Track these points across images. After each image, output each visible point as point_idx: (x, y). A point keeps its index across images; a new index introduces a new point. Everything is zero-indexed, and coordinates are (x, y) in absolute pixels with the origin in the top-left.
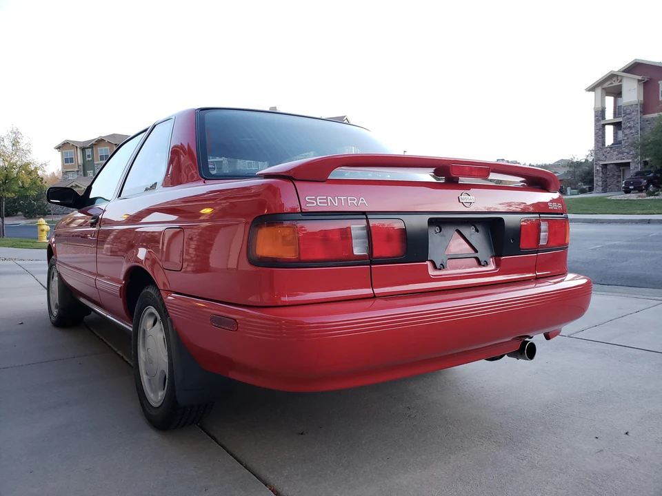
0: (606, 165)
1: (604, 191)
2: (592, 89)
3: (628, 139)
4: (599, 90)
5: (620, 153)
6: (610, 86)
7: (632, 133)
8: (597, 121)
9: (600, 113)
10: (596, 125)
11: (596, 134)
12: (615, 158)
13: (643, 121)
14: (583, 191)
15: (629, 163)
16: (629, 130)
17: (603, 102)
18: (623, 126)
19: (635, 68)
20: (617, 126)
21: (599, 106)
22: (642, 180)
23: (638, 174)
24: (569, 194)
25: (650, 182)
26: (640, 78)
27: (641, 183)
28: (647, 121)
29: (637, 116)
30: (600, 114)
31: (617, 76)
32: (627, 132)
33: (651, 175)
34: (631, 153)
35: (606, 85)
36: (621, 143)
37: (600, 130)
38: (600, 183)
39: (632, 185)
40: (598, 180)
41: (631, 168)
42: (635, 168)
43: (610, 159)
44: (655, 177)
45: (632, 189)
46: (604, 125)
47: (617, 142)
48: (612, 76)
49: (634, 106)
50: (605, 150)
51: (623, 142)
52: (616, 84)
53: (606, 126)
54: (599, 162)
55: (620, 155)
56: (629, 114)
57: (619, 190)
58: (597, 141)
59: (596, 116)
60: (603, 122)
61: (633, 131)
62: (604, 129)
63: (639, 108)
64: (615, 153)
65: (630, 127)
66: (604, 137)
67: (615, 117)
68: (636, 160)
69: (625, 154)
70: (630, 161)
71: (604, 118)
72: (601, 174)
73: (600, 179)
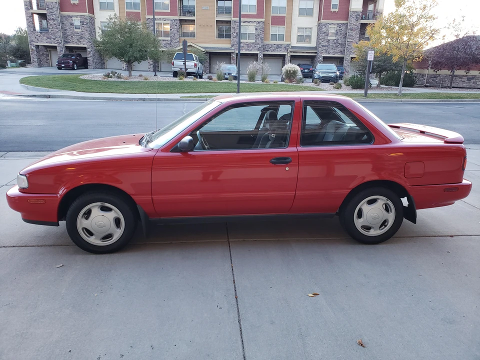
0: (38, 46)
1: (40, 66)
3: (53, 28)
5: (48, 38)
7: (55, 24)
8: (27, 9)
9: (28, 3)
10: (27, 13)
11: (27, 20)
12: (45, 42)
13: (61, 16)
14: (22, 65)
15: (56, 46)
16: (52, 21)
18: (48, 17)
20: (43, 16)
22: (69, 60)
23: (64, 56)
24: (9, 66)
25: (74, 62)
27: (69, 62)
28: (64, 17)
29: (56, 11)
30: (29, 5)
32: (51, 22)
33: (73, 57)
34: (57, 39)
36: (48, 31)
37: (30, 17)
38: (36, 60)
39: (63, 64)
40: (33, 56)
41: (58, 51)
42: (61, 51)
43: (41, 42)
44: (76, 59)
45: (63, 67)
46: (32, 14)
47: (42, 29)
49: (54, 3)
50: (36, 34)
51: (50, 30)
53: (35, 15)
54: (32, 43)
55: (49, 40)
56: (52, 9)
57: (50, 65)
58: (29, 26)
59: (25, 5)
60: (31, 11)
61: (56, 22)
62: (33, 17)
63: (58, 6)
64: (45, 38)
65: (53, 19)
66: (33, 24)
67: (38, 8)
68: (60, 45)
69: (52, 39)
70: (57, 45)
71: (32, 8)
72: (36, 53)
73: (35, 57)
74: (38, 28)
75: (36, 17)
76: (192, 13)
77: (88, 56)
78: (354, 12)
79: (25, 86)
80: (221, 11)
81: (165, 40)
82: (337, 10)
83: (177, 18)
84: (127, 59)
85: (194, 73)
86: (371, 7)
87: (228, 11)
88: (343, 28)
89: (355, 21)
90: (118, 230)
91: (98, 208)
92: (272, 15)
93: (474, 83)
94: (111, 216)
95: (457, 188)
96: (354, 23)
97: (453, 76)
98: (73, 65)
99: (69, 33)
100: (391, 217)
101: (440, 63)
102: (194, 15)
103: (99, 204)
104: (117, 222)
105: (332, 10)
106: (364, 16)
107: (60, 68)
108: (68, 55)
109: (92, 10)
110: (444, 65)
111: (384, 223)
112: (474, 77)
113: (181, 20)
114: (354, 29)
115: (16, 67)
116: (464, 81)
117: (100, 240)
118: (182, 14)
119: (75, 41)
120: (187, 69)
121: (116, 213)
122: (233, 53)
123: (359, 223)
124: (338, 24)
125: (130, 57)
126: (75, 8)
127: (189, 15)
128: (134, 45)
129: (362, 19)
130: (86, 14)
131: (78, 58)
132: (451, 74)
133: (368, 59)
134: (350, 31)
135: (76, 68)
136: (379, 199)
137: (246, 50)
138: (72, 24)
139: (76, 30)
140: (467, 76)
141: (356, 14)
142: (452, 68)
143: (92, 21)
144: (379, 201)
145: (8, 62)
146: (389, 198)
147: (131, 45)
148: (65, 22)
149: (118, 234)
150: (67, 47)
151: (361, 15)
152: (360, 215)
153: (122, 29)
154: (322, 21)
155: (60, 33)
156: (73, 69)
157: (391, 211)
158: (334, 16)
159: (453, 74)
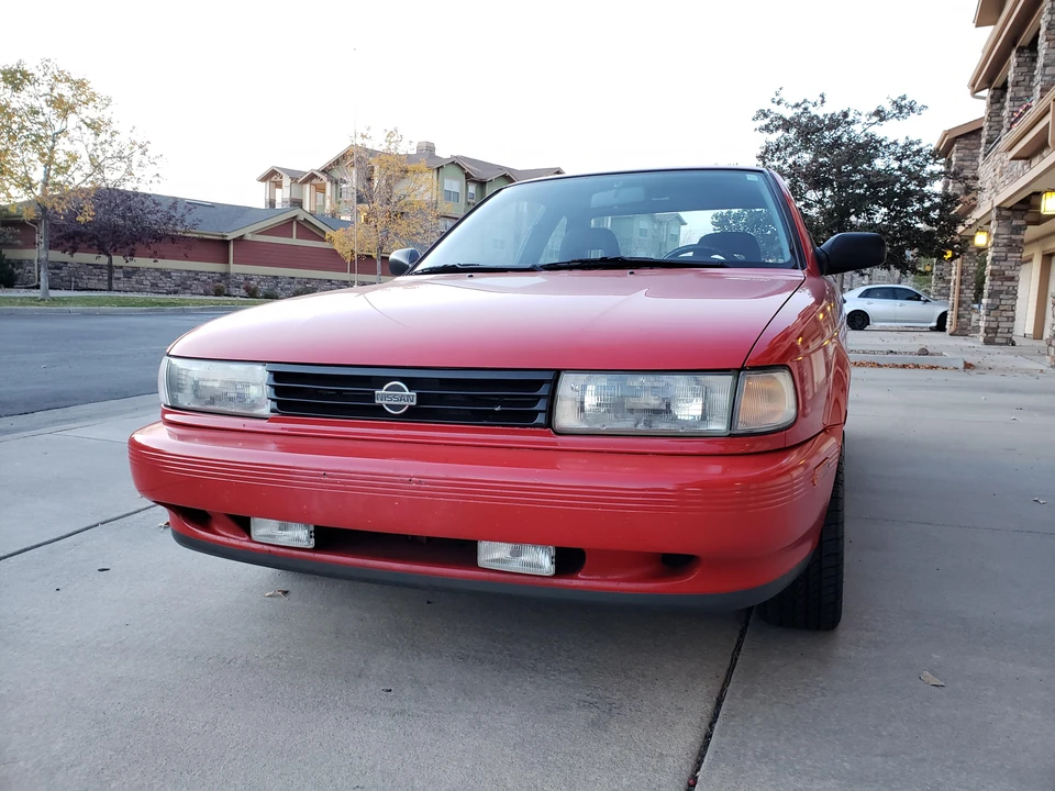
93: (137, 282)
97: (110, 267)
112: (136, 270)
116: (119, 279)
140: (121, 267)
159: (111, 260)
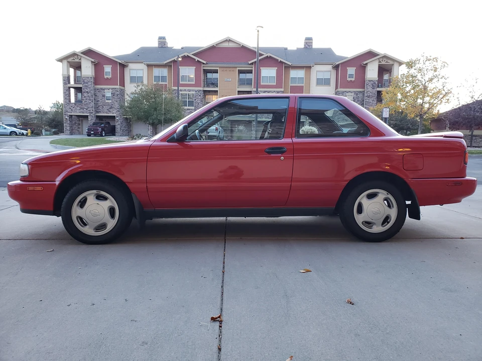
0: (72, 115)
1: (71, 134)
2: (61, 60)
3: (86, 99)
4: (65, 62)
5: (81, 108)
6: (73, 61)
7: (88, 96)
8: (65, 84)
9: (67, 78)
10: (64, 87)
11: (64, 93)
12: (78, 112)
13: (95, 89)
14: (55, 133)
15: (87, 116)
16: (87, 94)
17: (68, 71)
18: (83, 91)
19: (89, 53)
20: (79, 90)
21: (66, 73)
22: (98, 128)
23: (94, 124)
24: (44, 134)
25: (103, 130)
26: (93, 60)
27: (98, 130)
28: (97, 90)
29: (91, 85)
30: (67, 80)
31: (78, 55)
32: (85, 94)
33: (103, 125)
34: (89, 109)
35: (70, 60)
37: (67, 90)
38: (68, 128)
39: (92, 131)
40: (67, 126)
41: (89, 120)
42: (92, 120)
43: (75, 112)
44: (105, 126)
45: (92, 134)
46: (70, 88)
47: (77, 100)
48: (74, 55)
49: (89, 78)
50: (71, 105)
51: (83, 101)
52: (77, 60)
53: (71, 89)
54: (66, 113)
55: (82, 110)
56: (87, 83)
57: (80, 133)
58: (65, 98)
59: (64, 80)
60: (69, 85)
61: (90, 95)
62: (70, 91)
63: (92, 80)
64: (78, 108)
65: (87, 92)
66: (70, 96)
67: (75, 83)
68: (92, 114)
69: (85, 110)
70: (88, 114)
71: (69, 83)
72: (69, 122)
73: (68, 125)
74: (73, 100)
75: (72, 91)
76: (215, 84)
77: (116, 124)
78: (370, 81)
79: (54, 146)
80: (242, 82)
81: (190, 109)
82: (353, 79)
83: (201, 89)
84: (151, 122)
85: (215, 136)
86: (386, 77)
87: (249, 82)
88: (360, 95)
89: (371, 89)
90: (111, 220)
91: (94, 196)
92: (290, 85)
94: (106, 205)
95: (461, 183)
96: (370, 90)
97: (472, 136)
98: (101, 132)
99: (100, 103)
100: (393, 213)
101: (457, 123)
102: (217, 86)
103: (95, 191)
104: (112, 211)
105: (349, 79)
106: (380, 85)
107: (89, 135)
108: (98, 123)
109: (123, 84)
110: (462, 124)
111: (386, 220)
113: (205, 91)
114: (371, 96)
115: (50, 135)
117: (94, 229)
118: (206, 86)
119: (106, 110)
120: (209, 133)
121: (111, 202)
122: (253, 121)
123: (359, 219)
124: (354, 92)
125: (154, 120)
126: (108, 82)
127: (212, 86)
128: (158, 109)
129: (378, 87)
130: (118, 87)
131: (107, 126)
132: (470, 134)
133: (384, 117)
134: (367, 98)
135: (104, 135)
136: (378, 193)
137: (266, 118)
138: (104, 96)
139: (107, 101)
141: (371, 82)
142: (470, 128)
143: (122, 92)
144: (380, 195)
145: (43, 131)
146: (389, 191)
147: (155, 109)
148: (98, 94)
149: (111, 224)
150: (97, 117)
151: (377, 83)
152: (360, 210)
153: (147, 95)
154: (339, 89)
155: (92, 104)
156: (102, 136)
157: (393, 206)
158: (350, 84)
159: (472, 133)
